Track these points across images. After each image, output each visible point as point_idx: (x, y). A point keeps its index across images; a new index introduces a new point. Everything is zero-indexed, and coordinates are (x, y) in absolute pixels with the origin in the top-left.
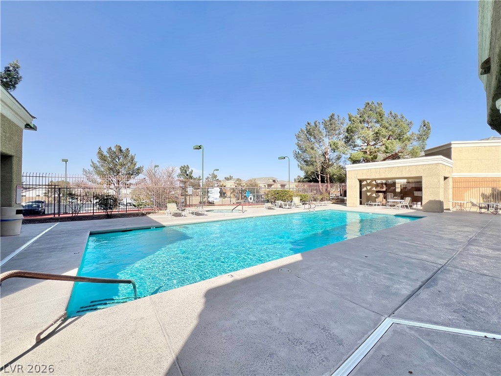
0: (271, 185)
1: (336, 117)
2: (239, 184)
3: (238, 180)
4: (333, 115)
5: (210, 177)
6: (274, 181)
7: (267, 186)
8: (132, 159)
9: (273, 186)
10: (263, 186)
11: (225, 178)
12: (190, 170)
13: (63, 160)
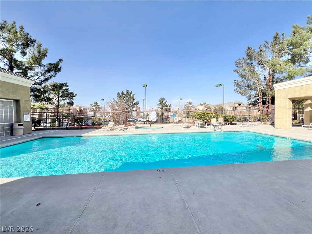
0: (236, 108)
1: (280, 35)
2: (209, 108)
3: (208, 105)
4: (277, 34)
5: (188, 104)
6: (240, 105)
7: (232, 109)
8: (133, 96)
9: (238, 109)
10: (229, 109)
11: (200, 104)
12: (165, 101)
13: (102, 100)
